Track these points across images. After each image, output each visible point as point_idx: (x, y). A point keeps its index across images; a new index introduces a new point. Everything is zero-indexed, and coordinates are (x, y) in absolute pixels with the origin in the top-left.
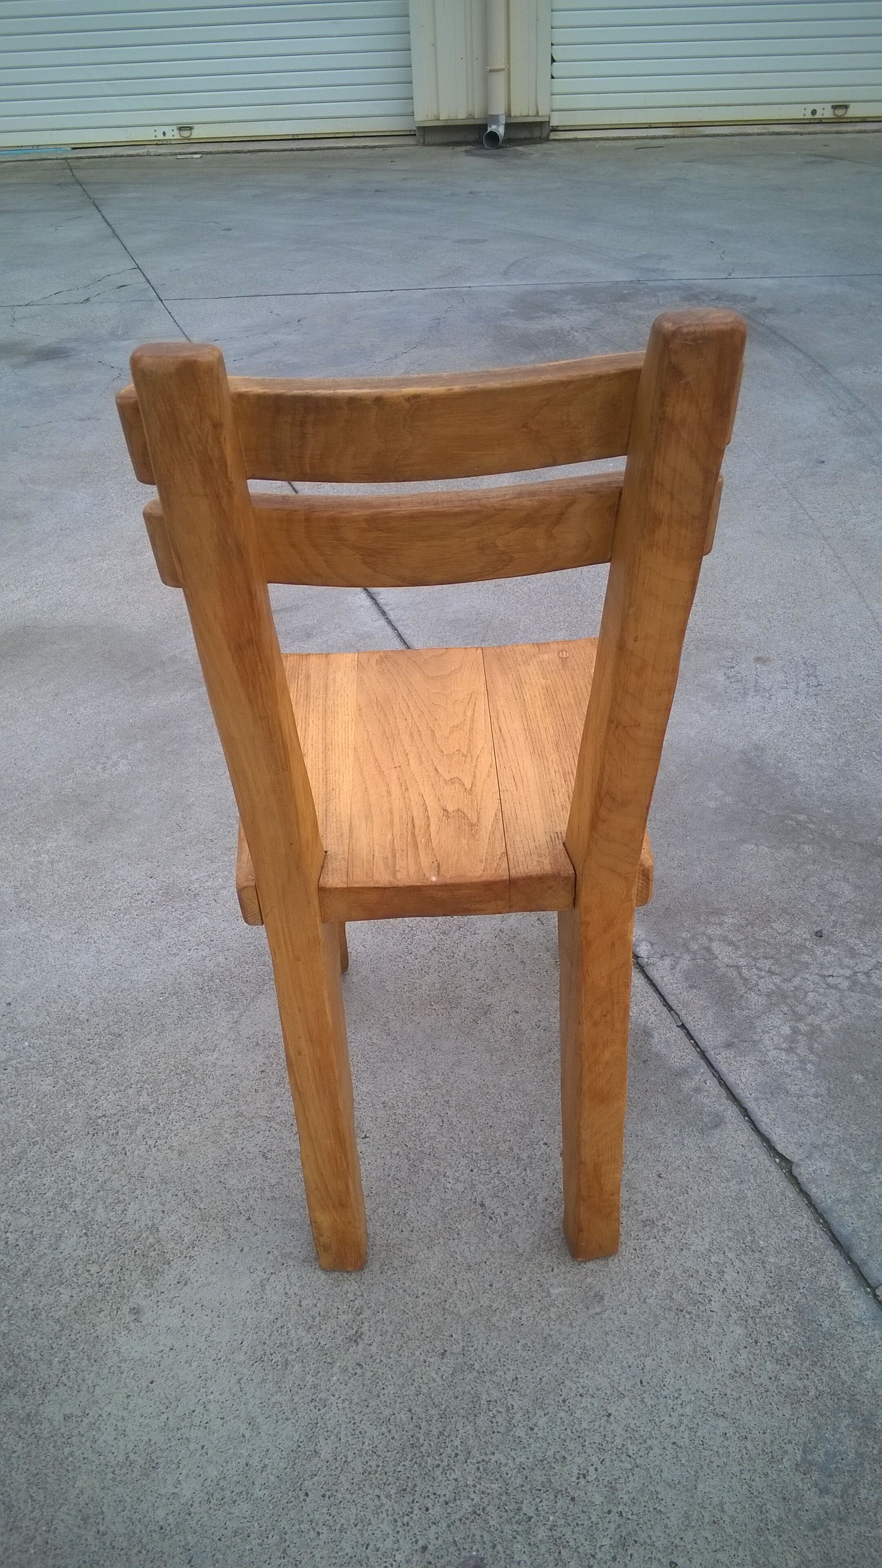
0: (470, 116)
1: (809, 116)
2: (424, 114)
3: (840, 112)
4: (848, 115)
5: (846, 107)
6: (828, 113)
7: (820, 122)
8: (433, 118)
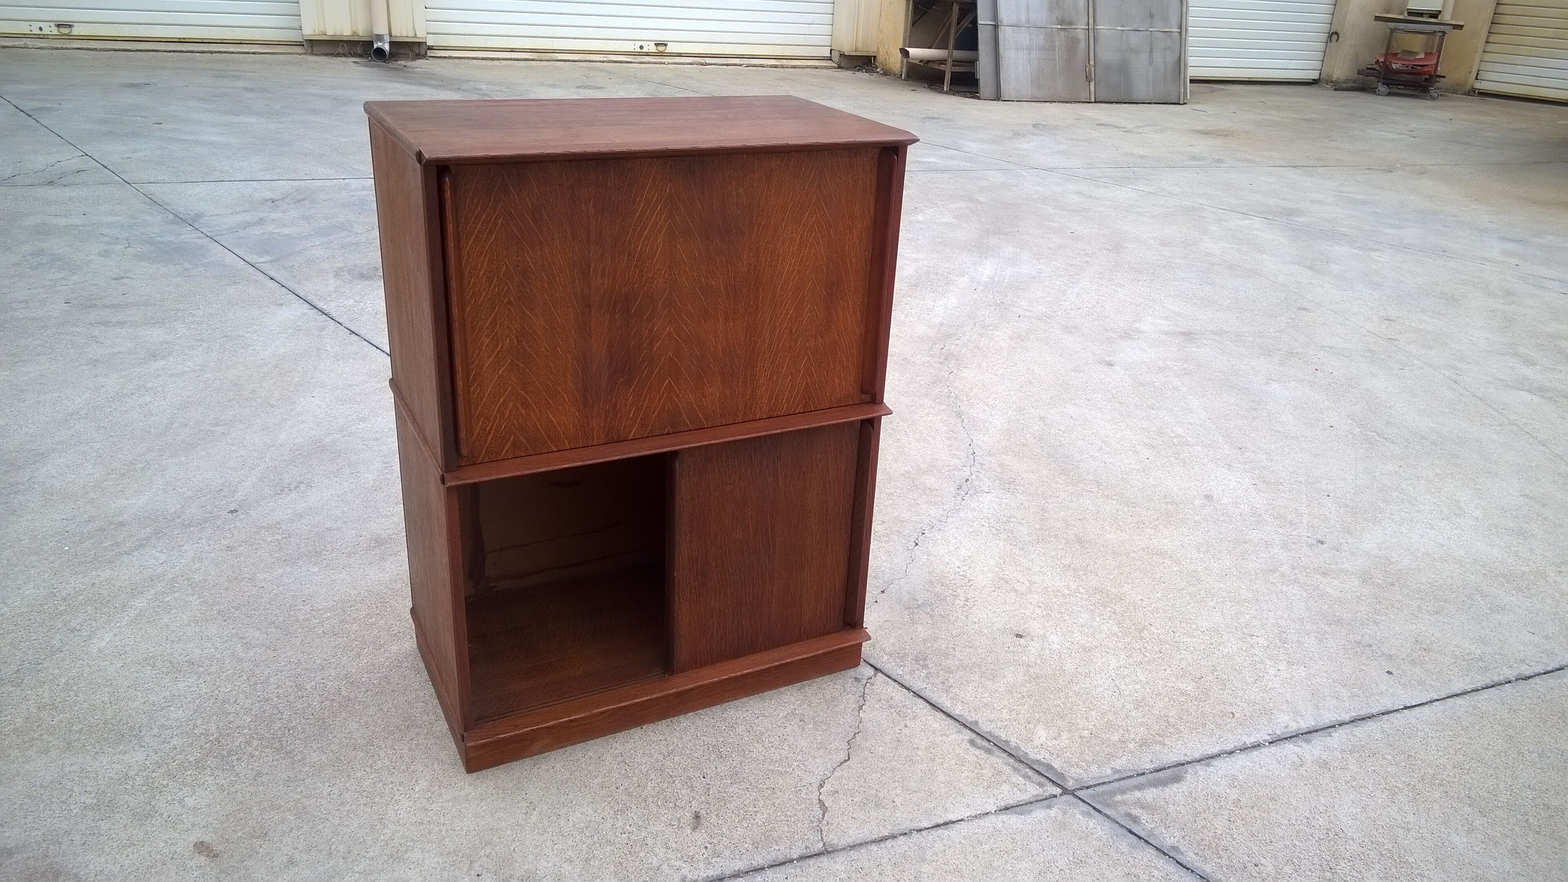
0: (355, 34)
1: (639, 50)
2: (311, 29)
3: (661, 48)
4: (666, 51)
5: (666, 45)
6: (652, 49)
7: (647, 54)
8: (320, 33)
